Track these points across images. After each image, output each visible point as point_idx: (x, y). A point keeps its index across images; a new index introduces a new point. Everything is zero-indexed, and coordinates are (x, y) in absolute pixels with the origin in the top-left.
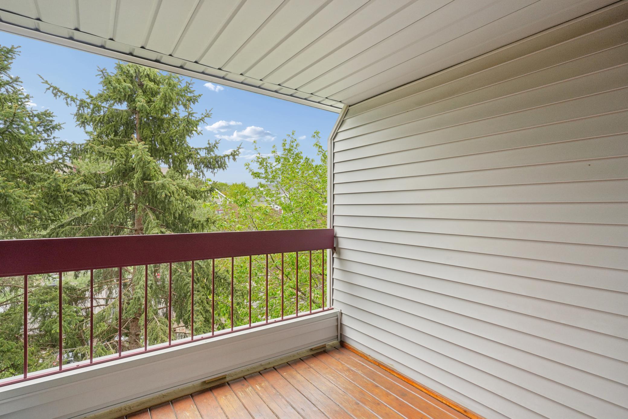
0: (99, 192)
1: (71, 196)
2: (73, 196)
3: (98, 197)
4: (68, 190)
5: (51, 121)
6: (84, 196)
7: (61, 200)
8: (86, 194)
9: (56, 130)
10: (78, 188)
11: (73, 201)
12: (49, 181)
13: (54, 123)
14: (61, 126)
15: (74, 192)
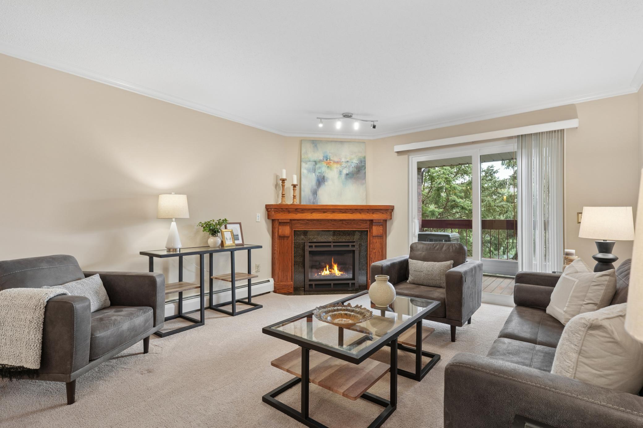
0: (510, 206)
1: (496, 208)
2: (497, 208)
3: (510, 208)
4: (495, 206)
5: (493, 170)
6: (502, 208)
7: (491, 211)
8: (503, 207)
9: (495, 174)
10: (500, 204)
11: (497, 211)
12: (486, 202)
13: (494, 170)
14: (498, 171)
15: (497, 206)
